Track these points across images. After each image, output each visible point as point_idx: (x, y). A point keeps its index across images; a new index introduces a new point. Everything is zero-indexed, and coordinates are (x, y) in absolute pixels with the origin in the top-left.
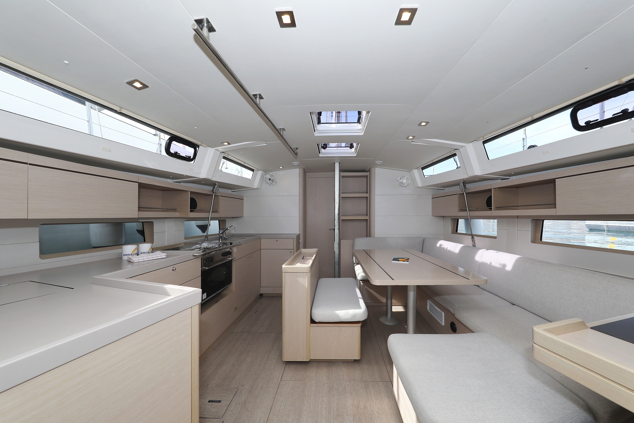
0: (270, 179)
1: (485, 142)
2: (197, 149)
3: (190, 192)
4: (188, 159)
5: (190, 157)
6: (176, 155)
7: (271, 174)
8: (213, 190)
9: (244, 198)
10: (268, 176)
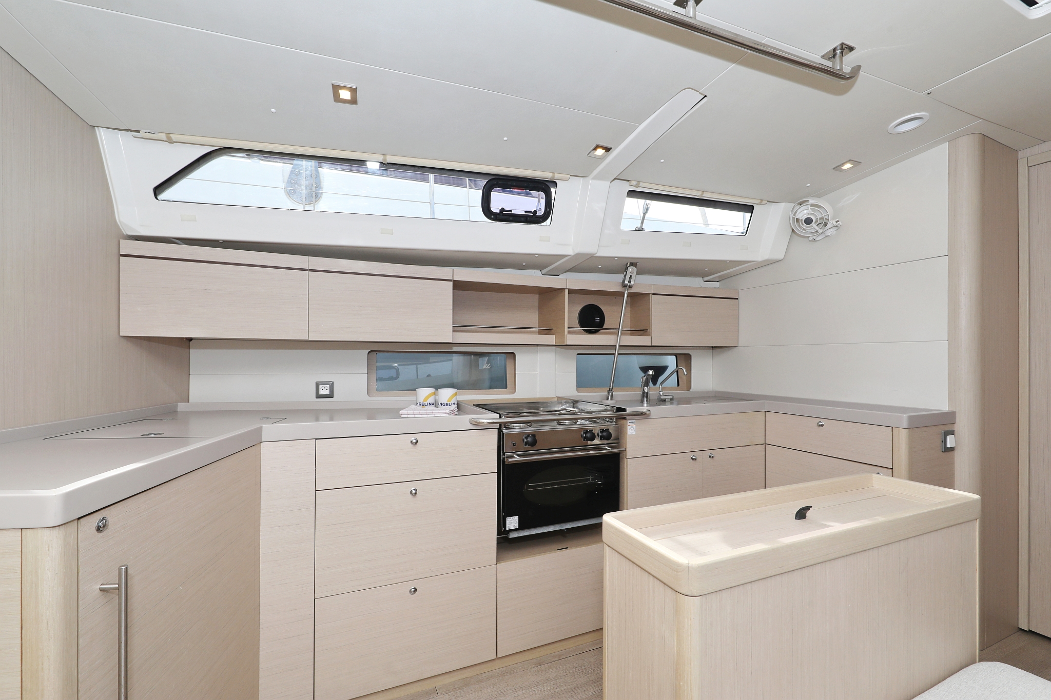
0: (808, 221)
2: (553, 190)
3: (567, 291)
4: (532, 219)
5: (535, 212)
6: (505, 216)
7: (812, 201)
8: (624, 281)
9: (741, 296)
10: (803, 213)
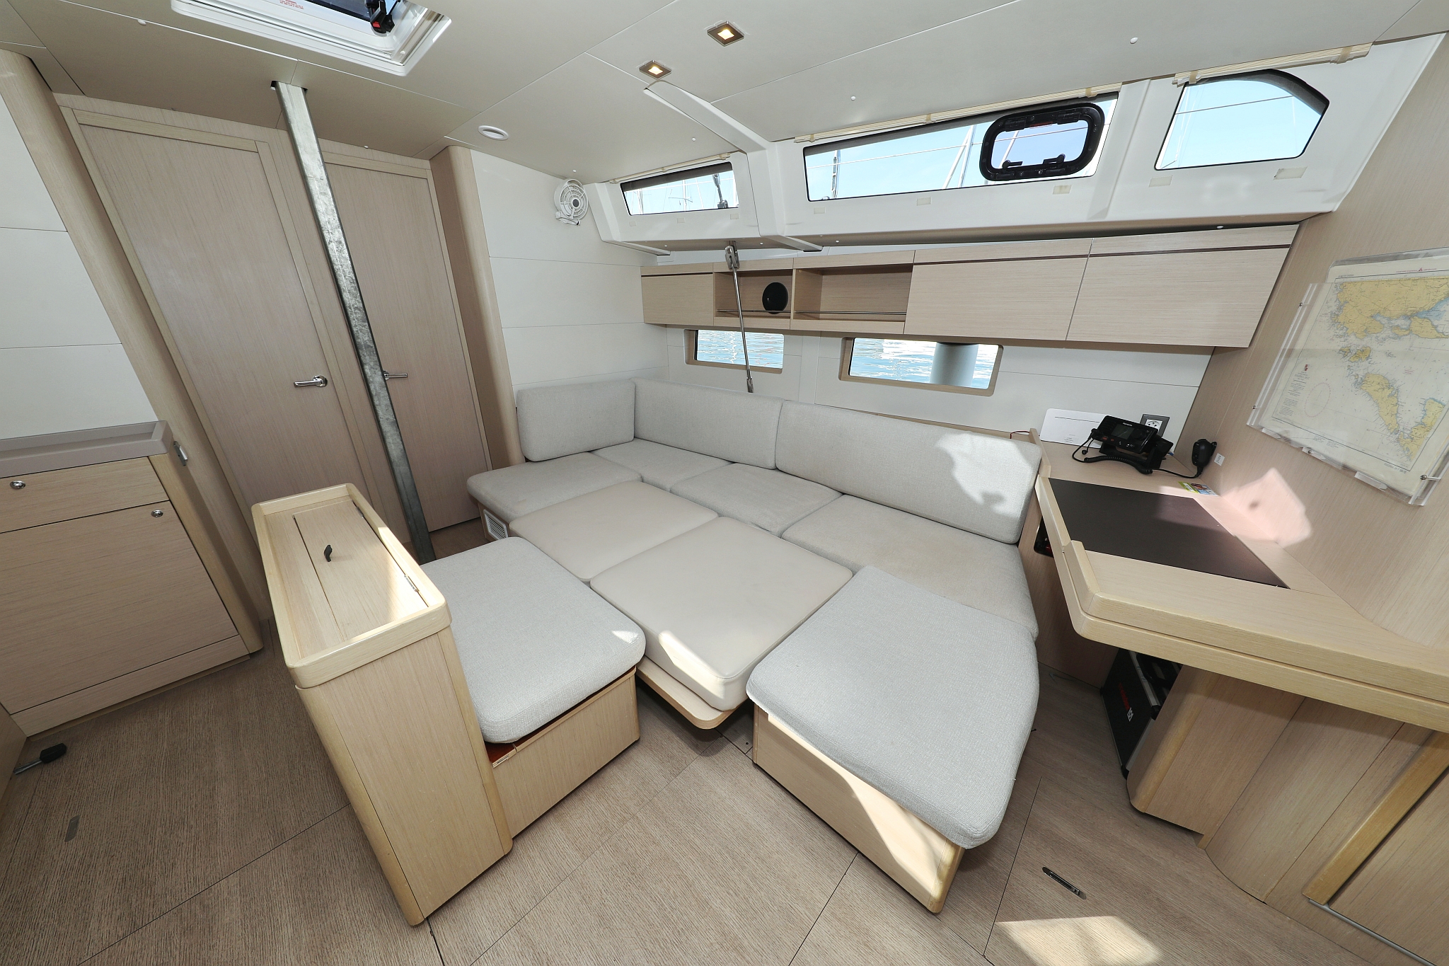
1: (807, 151)
